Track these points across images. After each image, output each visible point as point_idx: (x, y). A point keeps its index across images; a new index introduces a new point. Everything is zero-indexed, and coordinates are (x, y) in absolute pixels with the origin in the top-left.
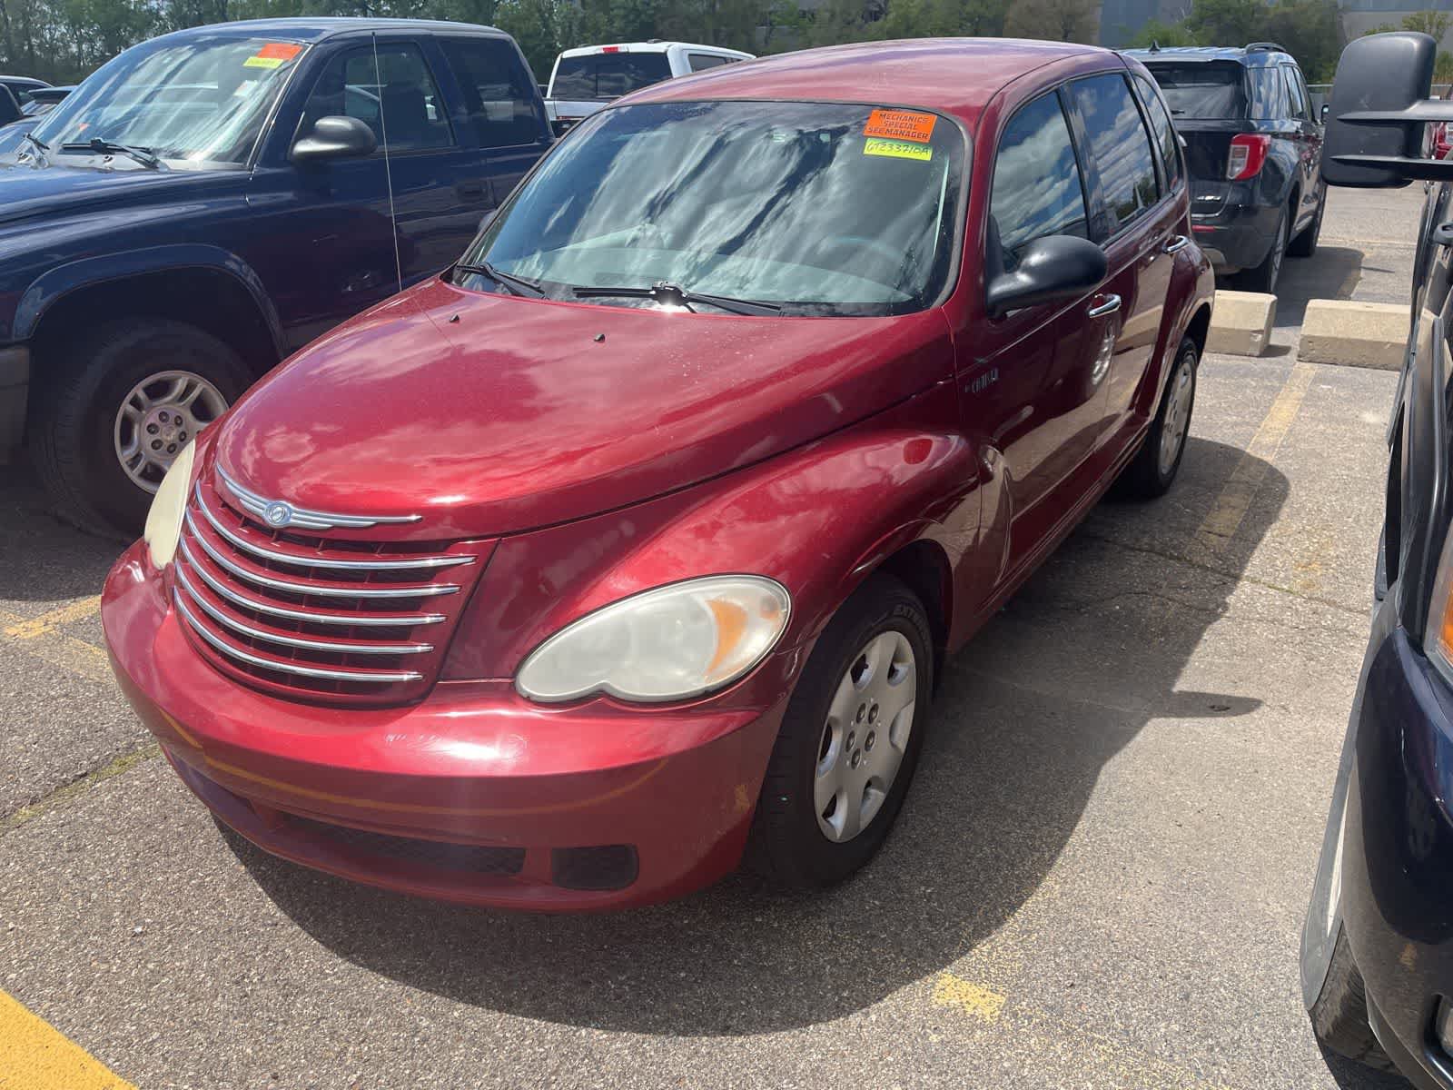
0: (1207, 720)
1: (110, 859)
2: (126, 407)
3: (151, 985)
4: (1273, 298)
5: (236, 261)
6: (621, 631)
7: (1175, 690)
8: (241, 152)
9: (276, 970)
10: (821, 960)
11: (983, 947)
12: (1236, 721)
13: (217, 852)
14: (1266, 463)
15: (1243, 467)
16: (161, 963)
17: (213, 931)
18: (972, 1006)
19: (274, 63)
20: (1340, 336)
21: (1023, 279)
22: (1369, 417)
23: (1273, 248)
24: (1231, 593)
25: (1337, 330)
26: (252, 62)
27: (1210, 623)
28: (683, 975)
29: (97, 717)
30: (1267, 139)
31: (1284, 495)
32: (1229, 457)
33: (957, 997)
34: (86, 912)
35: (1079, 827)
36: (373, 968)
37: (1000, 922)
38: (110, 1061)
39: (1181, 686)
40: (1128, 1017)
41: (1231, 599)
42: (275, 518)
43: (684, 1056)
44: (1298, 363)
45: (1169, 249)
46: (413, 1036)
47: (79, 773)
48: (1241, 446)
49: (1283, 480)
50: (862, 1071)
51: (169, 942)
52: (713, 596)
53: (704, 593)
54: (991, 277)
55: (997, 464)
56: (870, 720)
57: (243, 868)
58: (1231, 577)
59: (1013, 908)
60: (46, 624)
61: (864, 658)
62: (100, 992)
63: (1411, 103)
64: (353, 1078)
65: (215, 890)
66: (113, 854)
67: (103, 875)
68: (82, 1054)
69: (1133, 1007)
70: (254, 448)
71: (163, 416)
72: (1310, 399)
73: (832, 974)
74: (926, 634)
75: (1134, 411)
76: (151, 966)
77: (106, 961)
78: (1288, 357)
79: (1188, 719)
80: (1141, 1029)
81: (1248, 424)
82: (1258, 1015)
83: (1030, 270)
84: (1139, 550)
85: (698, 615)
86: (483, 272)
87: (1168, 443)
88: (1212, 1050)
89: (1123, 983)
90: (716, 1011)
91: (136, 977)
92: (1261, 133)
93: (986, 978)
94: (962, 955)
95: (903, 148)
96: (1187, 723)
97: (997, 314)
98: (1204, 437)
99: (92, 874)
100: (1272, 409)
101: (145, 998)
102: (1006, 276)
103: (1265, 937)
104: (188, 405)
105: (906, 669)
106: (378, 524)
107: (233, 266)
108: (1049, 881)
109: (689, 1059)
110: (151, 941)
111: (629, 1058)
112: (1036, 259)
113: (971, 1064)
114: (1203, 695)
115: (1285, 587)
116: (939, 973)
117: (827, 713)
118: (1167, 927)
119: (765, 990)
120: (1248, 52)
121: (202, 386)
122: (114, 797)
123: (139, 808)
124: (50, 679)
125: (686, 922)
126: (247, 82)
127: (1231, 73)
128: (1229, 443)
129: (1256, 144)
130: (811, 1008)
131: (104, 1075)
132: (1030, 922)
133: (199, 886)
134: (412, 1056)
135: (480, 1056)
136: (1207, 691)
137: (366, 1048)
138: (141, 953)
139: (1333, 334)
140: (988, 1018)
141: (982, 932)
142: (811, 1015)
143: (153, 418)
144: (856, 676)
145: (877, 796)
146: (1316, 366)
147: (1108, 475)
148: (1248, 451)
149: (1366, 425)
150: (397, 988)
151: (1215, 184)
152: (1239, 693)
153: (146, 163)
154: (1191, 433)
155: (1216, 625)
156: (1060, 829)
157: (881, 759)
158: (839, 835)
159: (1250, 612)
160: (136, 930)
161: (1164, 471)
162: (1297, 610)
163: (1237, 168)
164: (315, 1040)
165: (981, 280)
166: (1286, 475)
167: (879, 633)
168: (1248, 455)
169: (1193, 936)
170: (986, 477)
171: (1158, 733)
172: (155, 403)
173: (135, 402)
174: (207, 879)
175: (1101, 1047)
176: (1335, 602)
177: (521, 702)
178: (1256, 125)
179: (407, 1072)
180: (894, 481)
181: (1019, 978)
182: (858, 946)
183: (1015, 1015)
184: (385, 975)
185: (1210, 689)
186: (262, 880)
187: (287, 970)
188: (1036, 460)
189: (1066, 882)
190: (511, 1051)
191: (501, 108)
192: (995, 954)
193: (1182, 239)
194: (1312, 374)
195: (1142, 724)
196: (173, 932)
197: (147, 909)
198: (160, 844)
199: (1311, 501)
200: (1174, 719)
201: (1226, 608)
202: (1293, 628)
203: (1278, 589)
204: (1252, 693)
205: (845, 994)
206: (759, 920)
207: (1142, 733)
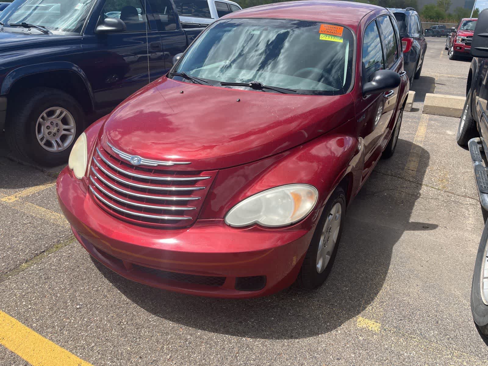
0: (422, 231)
2: (40, 120)
3: (87, 326)
7: (410, 221)
8: (77, 29)
9: (132, 320)
10: (318, 313)
11: (369, 308)
12: (431, 232)
13: (100, 278)
14: (421, 147)
15: (414, 148)
16: (89, 319)
17: (106, 307)
18: (371, 327)
20: (436, 106)
21: (374, 84)
22: (449, 132)
24: (420, 189)
25: (436, 103)
27: (416, 199)
28: (273, 319)
29: (43, 231)
30: (412, 40)
31: (428, 158)
32: (409, 145)
33: (365, 324)
34: (57, 301)
35: (390, 267)
36: (166, 318)
37: (373, 299)
38: (78, 354)
39: (411, 220)
40: (421, 329)
41: (421, 192)
43: (280, 346)
44: (423, 114)
46: (186, 341)
47: (42, 251)
48: (411, 141)
49: (428, 153)
50: (340, 350)
51: (91, 311)
53: (288, 190)
54: (364, 83)
56: (329, 232)
57: (111, 284)
58: (419, 184)
59: (376, 294)
60: (16, 197)
62: (69, 330)
64: (168, 357)
65: (103, 292)
66: (62, 280)
67: (60, 288)
68: (67, 352)
69: (422, 326)
71: (52, 123)
72: (429, 126)
73: (322, 317)
76: (86, 320)
77: (68, 318)
78: (419, 112)
79: (417, 231)
80: (426, 333)
81: (412, 134)
82: (460, 327)
83: (376, 81)
84: (388, 175)
85: (286, 197)
87: (394, 140)
88: (449, 339)
89: (417, 318)
90: (287, 331)
91: (81, 324)
92: (410, 38)
93: (373, 318)
94: (363, 310)
95: (333, 38)
96: (417, 233)
99: (56, 287)
100: (418, 129)
101: (86, 331)
102: (368, 83)
103: (457, 302)
104: (60, 119)
105: (339, 216)
106: (175, 164)
107: (75, 68)
108: (385, 285)
109: (282, 347)
110: (84, 311)
111: (262, 348)
113: (375, 346)
115: (437, 188)
116: (357, 316)
118: (426, 300)
119: (301, 323)
120: (406, 10)
121: (65, 112)
122: (57, 259)
123: (67, 263)
124: (22, 217)
125: (269, 301)
126: (79, 4)
127: (402, 17)
128: (407, 140)
129: (409, 41)
130: (318, 329)
132: (382, 299)
133: (97, 290)
134: (187, 348)
135: (211, 348)
136: (420, 222)
137: (170, 346)
138: (81, 315)
139: (434, 105)
140: (376, 331)
141: (368, 302)
142: (319, 331)
143: (48, 124)
146: (429, 115)
148: (414, 143)
149: (449, 135)
150: (176, 325)
152: (431, 222)
153: (44, 32)
155: (418, 200)
157: (330, 245)
158: (320, 271)
159: (428, 196)
160: (77, 307)
162: (442, 195)
163: (404, 49)
164: (152, 344)
165: (360, 84)
166: (428, 151)
167: (335, 204)
168: (414, 144)
169: (435, 303)
170: (358, 151)
171: (407, 235)
172: (49, 118)
173: (43, 118)
174: (99, 288)
175: (415, 340)
176: (453, 193)
177: (227, 227)
178: (409, 35)
179: (187, 354)
181: (383, 317)
182: (329, 308)
183: (385, 330)
184: (170, 320)
185: (421, 221)
187: (136, 319)
189: (390, 285)
190: (221, 346)
192: (373, 310)
193: (404, 72)
194: (428, 118)
195: (402, 233)
196: (91, 307)
197: (79, 299)
198: (79, 276)
199: (437, 160)
200: (412, 231)
201: (420, 195)
202: (442, 201)
203: (435, 188)
204: (435, 223)
205: (328, 324)
206: (294, 299)
207: (403, 235)
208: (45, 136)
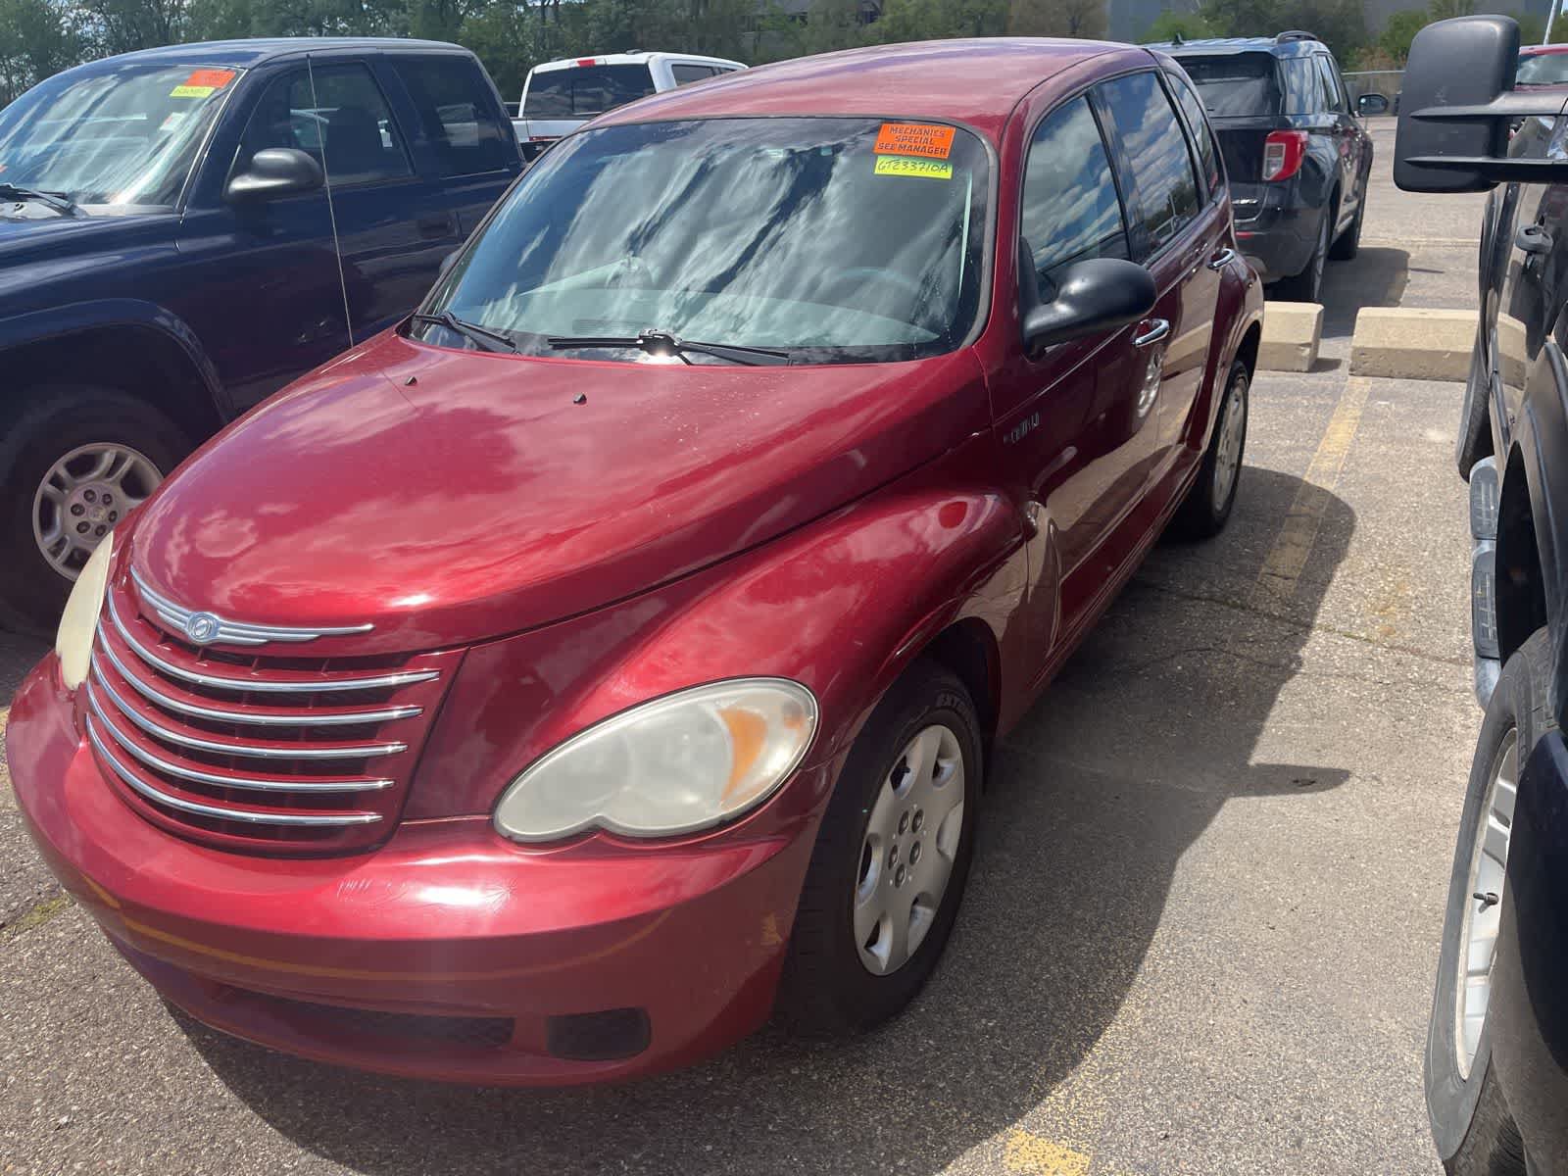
0: (1291, 797)
1: (30, 1031)
2: (46, 487)
4: (1320, 307)
5: (165, 315)
6: (617, 749)
7: (1252, 763)
8: (169, 190)
9: (226, 1166)
10: (871, 1119)
11: (1059, 1094)
12: (1323, 798)
13: (155, 1018)
14: (1328, 492)
15: (1303, 498)
16: (90, 1163)
17: (151, 1119)
18: (1051, 1170)
19: (205, 92)
20: (1395, 346)
21: (1063, 310)
22: (1434, 435)
23: (1317, 250)
24: (1303, 643)
25: (1391, 340)
26: (180, 92)
27: (1285, 681)
28: (709, 1148)
29: (15, 854)
30: (1304, 135)
31: (1350, 528)
32: (1287, 487)
33: (1033, 1159)
34: (3, 1100)
35: (1158, 935)
36: (339, 1159)
37: (1076, 1060)
39: (1258, 757)
41: (1304, 653)
42: (199, 633)
44: (1350, 377)
45: (1215, 264)
48: (1298, 474)
49: (1348, 511)
51: (100, 1134)
52: (724, 706)
53: (715, 701)
54: (1026, 310)
55: (1042, 518)
56: (914, 828)
57: (185, 1037)
58: (1302, 627)
59: (1091, 1040)
61: (905, 759)
63: (1495, 96)
65: (152, 1066)
66: (34, 1026)
67: (22, 1052)
69: (1239, 1159)
70: (183, 539)
71: (89, 495)
72: (1367, 418)
73: (884, 1138)
74: (974, 724)
75: (1185, 444)
76: (78, 1166)
77: (24, 1163)
78: (1340, 370)
79: (1270, 797)
81: (1304, 448)
82: (1381, 1159)
83: (1070, 300)
84: (1198, 598)
85: (708, 727)
86: (445, 323)
87: (1222, 476)
92: (1297, 129)
93: (1065, 1133)
94: (1035, 1104)
95: (919, 166)
96: (1270, 802)
97: (1034, 352)
98: (1257, 465)
99: (9, 1051)
100: (1328, 430)
102: (1043, 308)
103: (1382, 1062)
104: (118, 481)
105: (952, 766)
106: (323, 636)
107: (162, 320)
108: (1128, 1006)
110: (77, 1135)
112: (1076, 286)
114: (1284, 767)
115: (1363, 635)
116: (1010, 1130)
117: (864, 830)
118: (1269, 1056)
119: (807, 1161)
120: (1279, 42)
121: (132, 458)
122: (34, 952)
123: (63, 966)
125: (711, 1079)
126: (174, 114)
127: (1262, 65)
128: (1285, 471)
129: (1292, 141)
132: (1111, 1058)
133: (135, 1062)
136: (1288, 763)
138: (66, 1151)
139: (1388, 345)
141: (1056, 1074)
143: (77, 498)
144: (896, 782)
145: (926, 915)
146: (1370, 380)
147: (1161, 519)
148: (1306, 479)
149: (1431, 444)
151: (1251, 187)
152: (1324, 763)
153: (60, 209)
154: (1244, 462)
155: (1291, 684)
156: (1136, 939)
157: (927, 873)
158: (884, 968)
159: (1327, 666)
160: (60, 1121)
161: (1219, 507)
162: (1379, 662)
163: (1273, 168)
165: (1015, 311)
166: (1350, 505)
167: (920, 730)
168: (1307, 483)
169: (1300, 1066)
170: (1030, 533)
171: (1238, 817)
172: (79, 481)
173: (56, 481)
174: (144, 1053)
176: (1419, 650)
177: (503, 845)
178: (1291, 121)
180: (930, 550)
181: (1103, 1131)
182: (913, 1099)
185: (1291, 759)
186: (207, 1052)
187: (238, 1165)
188: (1084, 506)
189: (1148, 1005)
191: (465, 131)
192: (1073, 1102)
193: (1228, 253)
194: (1367, 389)
195: (1219, 805)
196: (103, 1121)
197: (72, 1093)
198: (88, 1010)
199: (1381, 535)
200: (1254, 798)
201: (1300, 664)
202: (1375, 683)
203: (1356, 638)
204: (1339, 763)
205: (901, 1163)
206: (795, 1072)
207: (1219, 816)
208: (68, 538)
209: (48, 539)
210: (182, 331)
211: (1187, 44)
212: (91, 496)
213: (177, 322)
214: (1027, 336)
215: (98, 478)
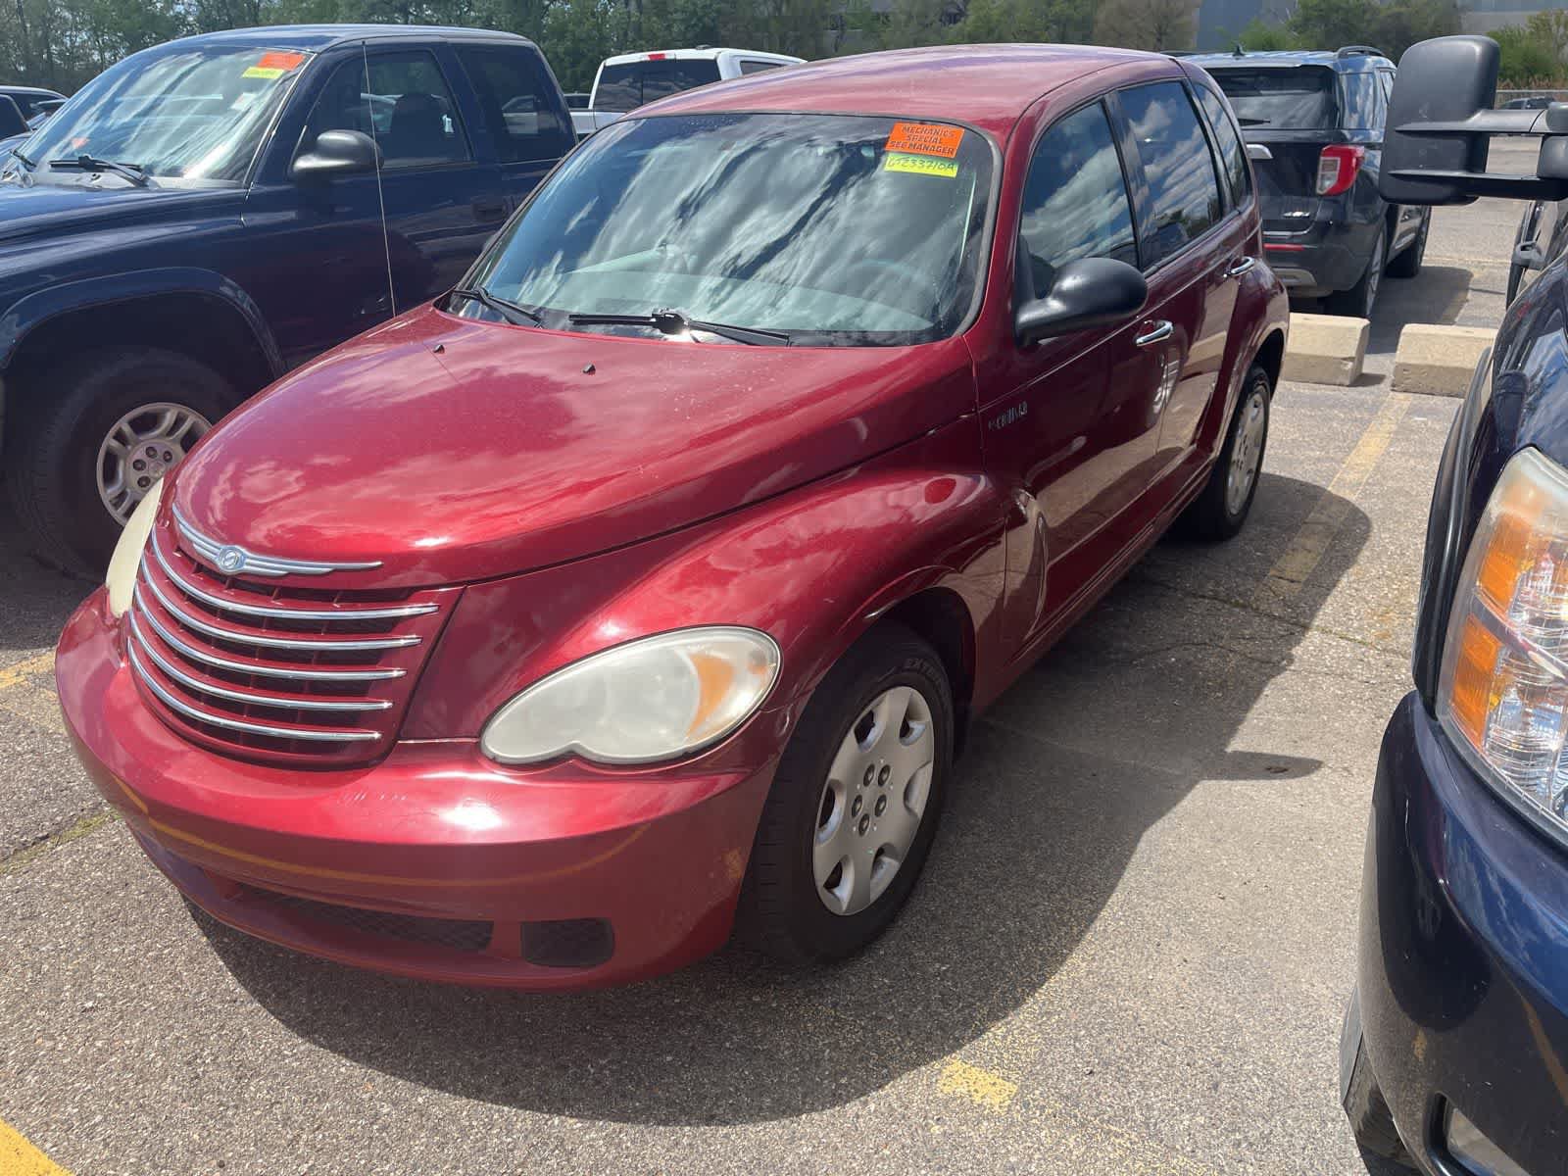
0: (1262, 782)
1: (65, 927)
2: (110, 441)
3: (98, 1064)
4: (1366, 322)
5: (231, 287)
6: (598, 684)
7: (1229, 750)
8: (234, 169)
9: (232, 1050)
10: (821, 1043)
11: (998, 1030)
12: (1294, 785)
13: (178, 922)
14: (1348, 502)
15: (1323, 507)
16: (110, 1042)
17: (167, 1007)
18: (980, 1095)
19: (276, 74)
20: (1438, 364)
21: (1055, 306)
23: (1369, 266)
24: (1298, 643)
25: (1434, 357)
26: (253, 72)
27: (1273, 677)
28: (669, 1058)
29: (63, 775)
30: (1360, 151)
31: (1365, 537)
32: (1309, 495)
33: (965, 1084)
34: (36, 984)
35: (1113, 899)
36: (334, 1049)
37: (1018, 1003)
38: (48, 1145)
39: (1236, 745)
40: (1149, 1107)
41: (1297, 651)
42: (227, 564)
43: (663, 1147)
44: (1392, 393)
45: (1233, 271)
46: (372, 1124)
47: (40, 835)
48: (1322, 484)
49: (1366, 522)
50: (854, 1165)
51: (121, 1018)
52: (694, 650)
53: (684, 646)
54: (1020, 302)
55: (1032, 508)
56: (881, 782)
57: (205, 939)
58: (1300, 626)
59: (1034, 987)
60: (18, 675)
61: (871, 715)
62: (43, 1071)
63: (1473, 112)
64: (304, 1168)
65: (172, 963)
66: (68, 923)
67: (57, 946)
68: (18, 1137)
69: (1156, 1097)
70: (228, 486)
71: (151, 451)
72: (1401, 433)
73: (831, 1060)
74: (945, 690)
75: (1195, 445)
76: (99, 1044)
77: (52, 1038)
78: (1382, 386)
79: (1240, 782)
80: (1163, 1121)
81: (1333, 459)
82: (1292, 1107)
83: (1062, 296)
84: (1204, 597)
85: (680, 670)
86: (479, 298)
87: (1237, 481)
88: (1239, 1145)
89: (1148, 1070)
90: (702, 1098)
91: (83, 1055)
92: (1354, 144)
93: (998, 1064)
94: (974, 1038)
95: (926, 164)
96: (1240, 786)
97: (1027, 343)
98: (1282, 474)
99: (45, 944)
100: (1360, 442)
101: (89, 1078)
102: (1036, 302)
103: (1307, 1022)
104: (177, 439)
105: (922, 727)
106: (336, 571)
107: (226, 290)
108: (1075, 959)
109: (668, 1151)
110: (99, 1018)
111: (603, 1149)
112: (1069, 283)
113: (974, 1157)
114: (1260, 756)
115: (1359, 638)
116: (947, 1058)
117: (826, 776)
118: (1200, 1009)
119: (758, 1075)
120: (1340, 56)
121: (192, 419)
122: (74, 861)
123: (99, 874)
124: (18, 733)
125: (677, 1001)
126: (245, 94)
127: (1320, 79)
128: (1310, 481)
129: (1348, 156)
130: (805, 1095)
131: (40, 1162)
132: (1052, 1003)
133: (156, 959)
134: (369, 1144)
135: (442, 1146)
136: (1265, 751)
137: (321, 1136)
138: (90, 1030)
139: (1430, 362)
140: (996, 1108)
141: (996, 1014)
142: (804, 1103)
143: (139, 454)
144: (862, 735)
145: (891, 866)
146: (1411, 396)
147: (1166, 516)
148: (1329, 489)
150: (358, 1071)
151: (1305, 199)
152: (1299, 753)
154: (1264, 469)
155: (1279, 679)
156: (1092, 902)
157: (894, 825)
158: (844, 909)
159: (1317, 665)
160: (86, 1005)
161: (1234, 512)
162: (1369, 662)
163: (1327, 182)
164: (268, 1126)
165: (1009, 305)
166: (1369, 516)
167: (884, 690)
168: (1330, 493)
169: (1228, 1020)
170: (1019, 520)
171: (1207, 797)
172: (141, 438)
173: (120, 437)
174: (166, 951)
175: (1117, 1141)
177: (485, 764)
178: (1348, 136)
179: (363, 1162)
180: (913, 520)
181: (1034, 1064)
182: (863, 1028)
183: (1026, 1105)
184: (346, 1057)
185: (1267, 749)
186: (223, 953)
187: (243, 1050)
189: (1094, 959)
190: (477, 1141)
192: (1010, 1038)
193: (1248, 260)
194: (1406, 405)
195: (1190, 787)
196: (124, 1007)
197: (99, 982)
198: (119, 912)
199: (1393, 544)
200: (1226, 782)
201: (1291, 661)
202: (1362, 682)
203: (1350, 640)
204: (1314, 755)
205: (843, 1081)
206: (757, 999)
207: (1189, 796)
208: (128, 490)
209: (109, 491)
210: (245, 302)
211: (1249, 55)
212: (152, 453)
213: (240, 293)
214: (1018, 329)
215: (158, 437)
